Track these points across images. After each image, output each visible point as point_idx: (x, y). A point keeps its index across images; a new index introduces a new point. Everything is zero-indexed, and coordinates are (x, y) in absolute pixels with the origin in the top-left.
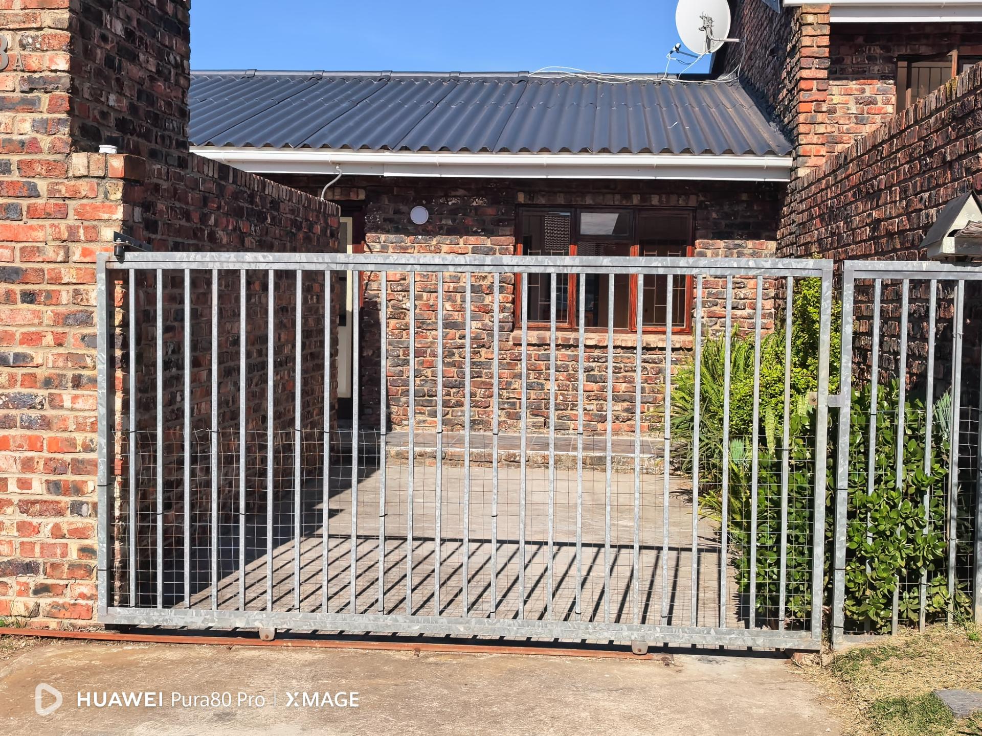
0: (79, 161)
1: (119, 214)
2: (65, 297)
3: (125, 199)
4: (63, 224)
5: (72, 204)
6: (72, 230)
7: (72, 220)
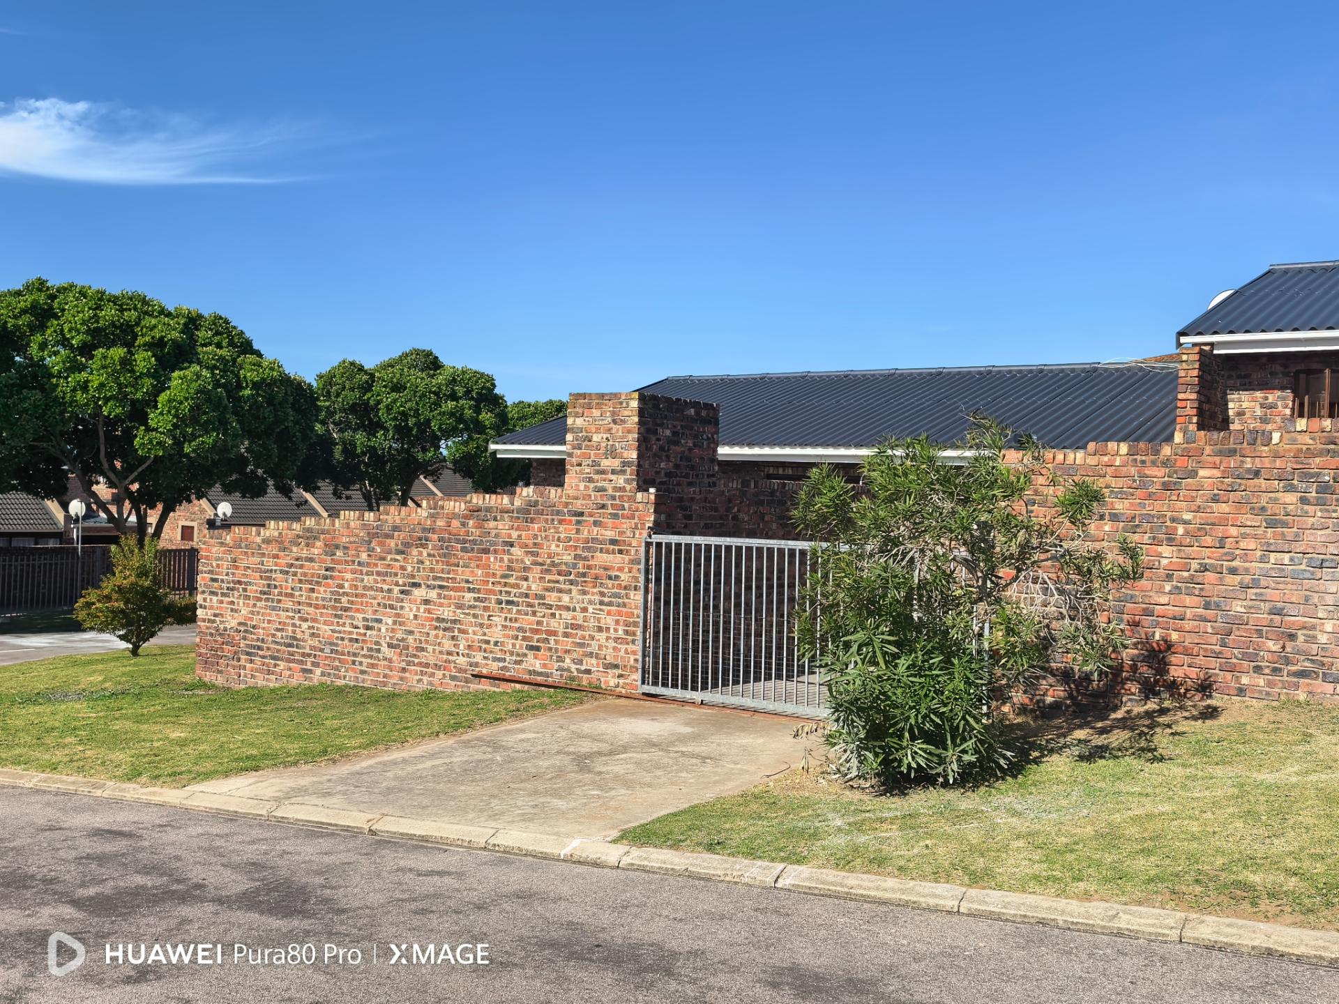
0: (639, 495)
1: (652, 519)
2: (633, 552)
3: (655, 511)
4: (633, 521)
5: (637, 513)
6: (636, 524)
7: (636, 520)
